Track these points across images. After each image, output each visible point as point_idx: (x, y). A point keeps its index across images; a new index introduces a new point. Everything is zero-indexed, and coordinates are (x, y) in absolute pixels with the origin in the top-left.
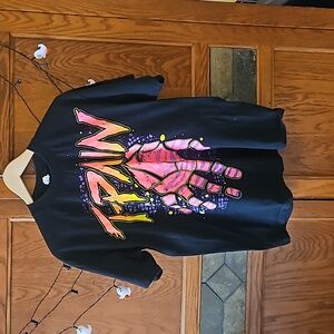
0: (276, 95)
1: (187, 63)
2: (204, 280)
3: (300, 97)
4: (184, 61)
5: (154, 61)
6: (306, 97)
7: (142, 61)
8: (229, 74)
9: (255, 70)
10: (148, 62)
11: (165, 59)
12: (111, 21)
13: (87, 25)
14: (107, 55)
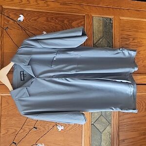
0: (121, 38)
1: (83, 23)
2: (93, 123)
3: (131, 39)
4: (81, 22)
5: (68, 21)
6: (134, 40)
7: (63, 21)
8: (101, 28)
9: (112, 27)
10: (65, 22)
11: (73, 21)
12: (49, 3)
13: (38, 4)
14: (47, 18)
